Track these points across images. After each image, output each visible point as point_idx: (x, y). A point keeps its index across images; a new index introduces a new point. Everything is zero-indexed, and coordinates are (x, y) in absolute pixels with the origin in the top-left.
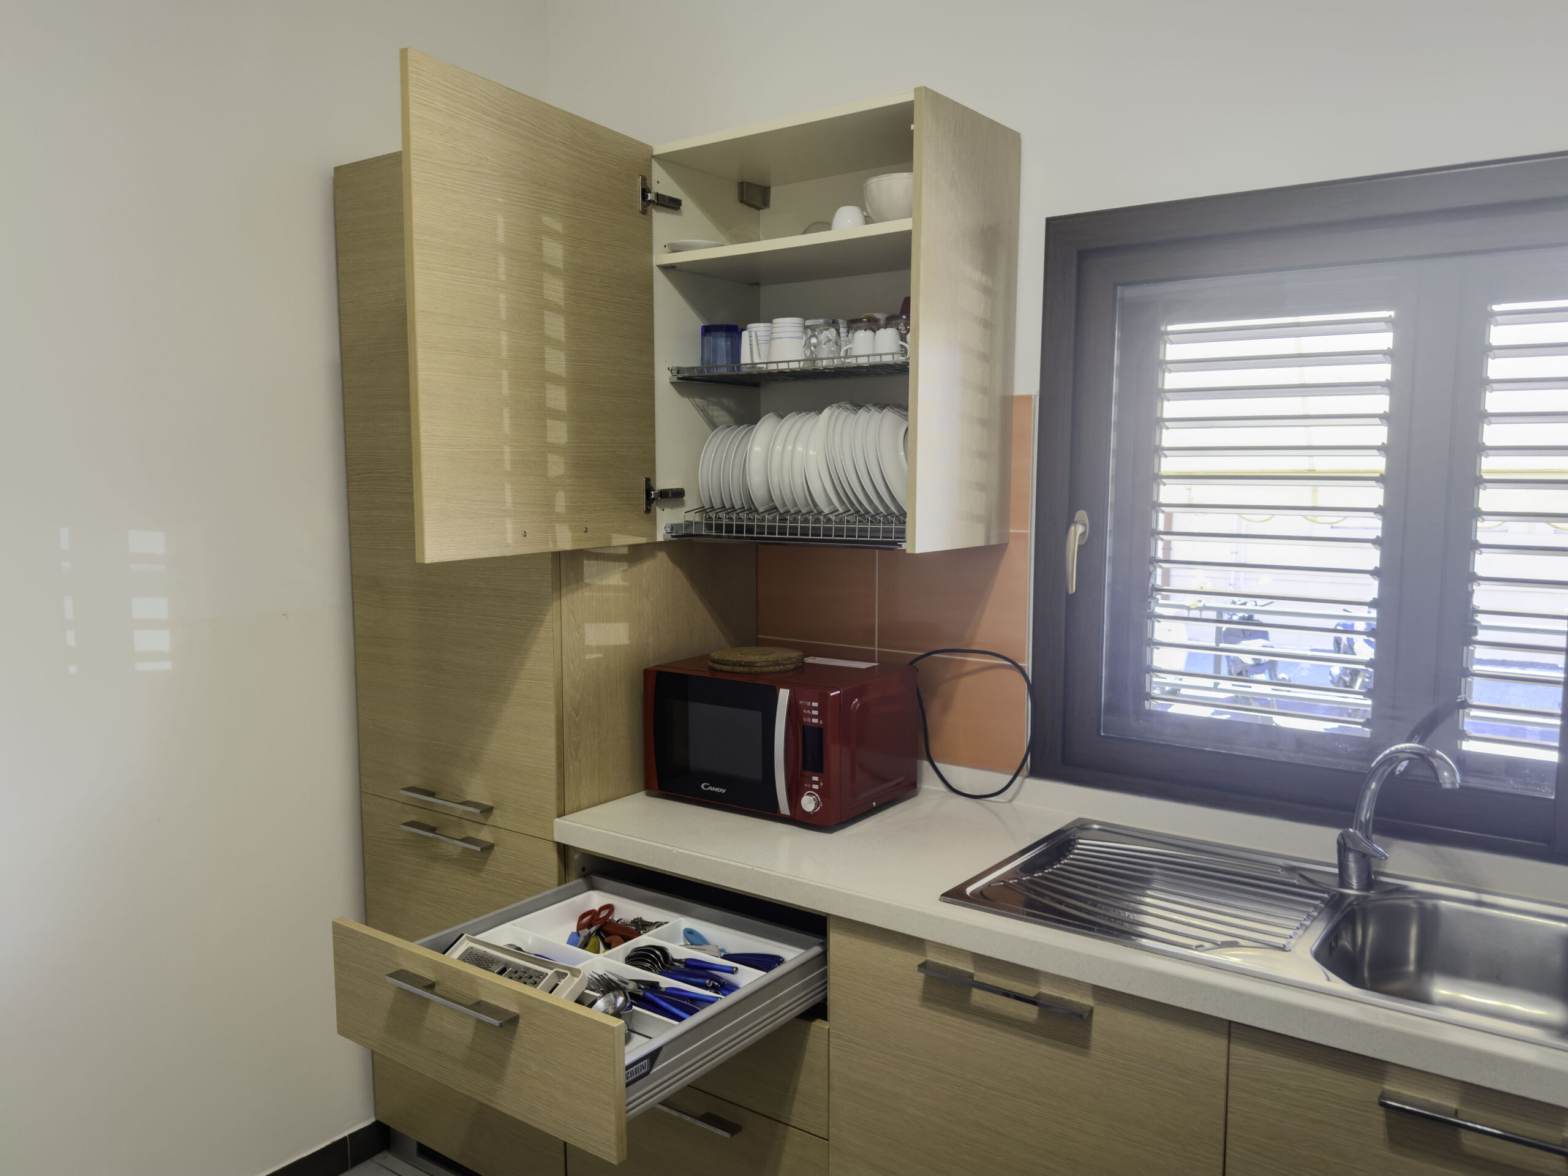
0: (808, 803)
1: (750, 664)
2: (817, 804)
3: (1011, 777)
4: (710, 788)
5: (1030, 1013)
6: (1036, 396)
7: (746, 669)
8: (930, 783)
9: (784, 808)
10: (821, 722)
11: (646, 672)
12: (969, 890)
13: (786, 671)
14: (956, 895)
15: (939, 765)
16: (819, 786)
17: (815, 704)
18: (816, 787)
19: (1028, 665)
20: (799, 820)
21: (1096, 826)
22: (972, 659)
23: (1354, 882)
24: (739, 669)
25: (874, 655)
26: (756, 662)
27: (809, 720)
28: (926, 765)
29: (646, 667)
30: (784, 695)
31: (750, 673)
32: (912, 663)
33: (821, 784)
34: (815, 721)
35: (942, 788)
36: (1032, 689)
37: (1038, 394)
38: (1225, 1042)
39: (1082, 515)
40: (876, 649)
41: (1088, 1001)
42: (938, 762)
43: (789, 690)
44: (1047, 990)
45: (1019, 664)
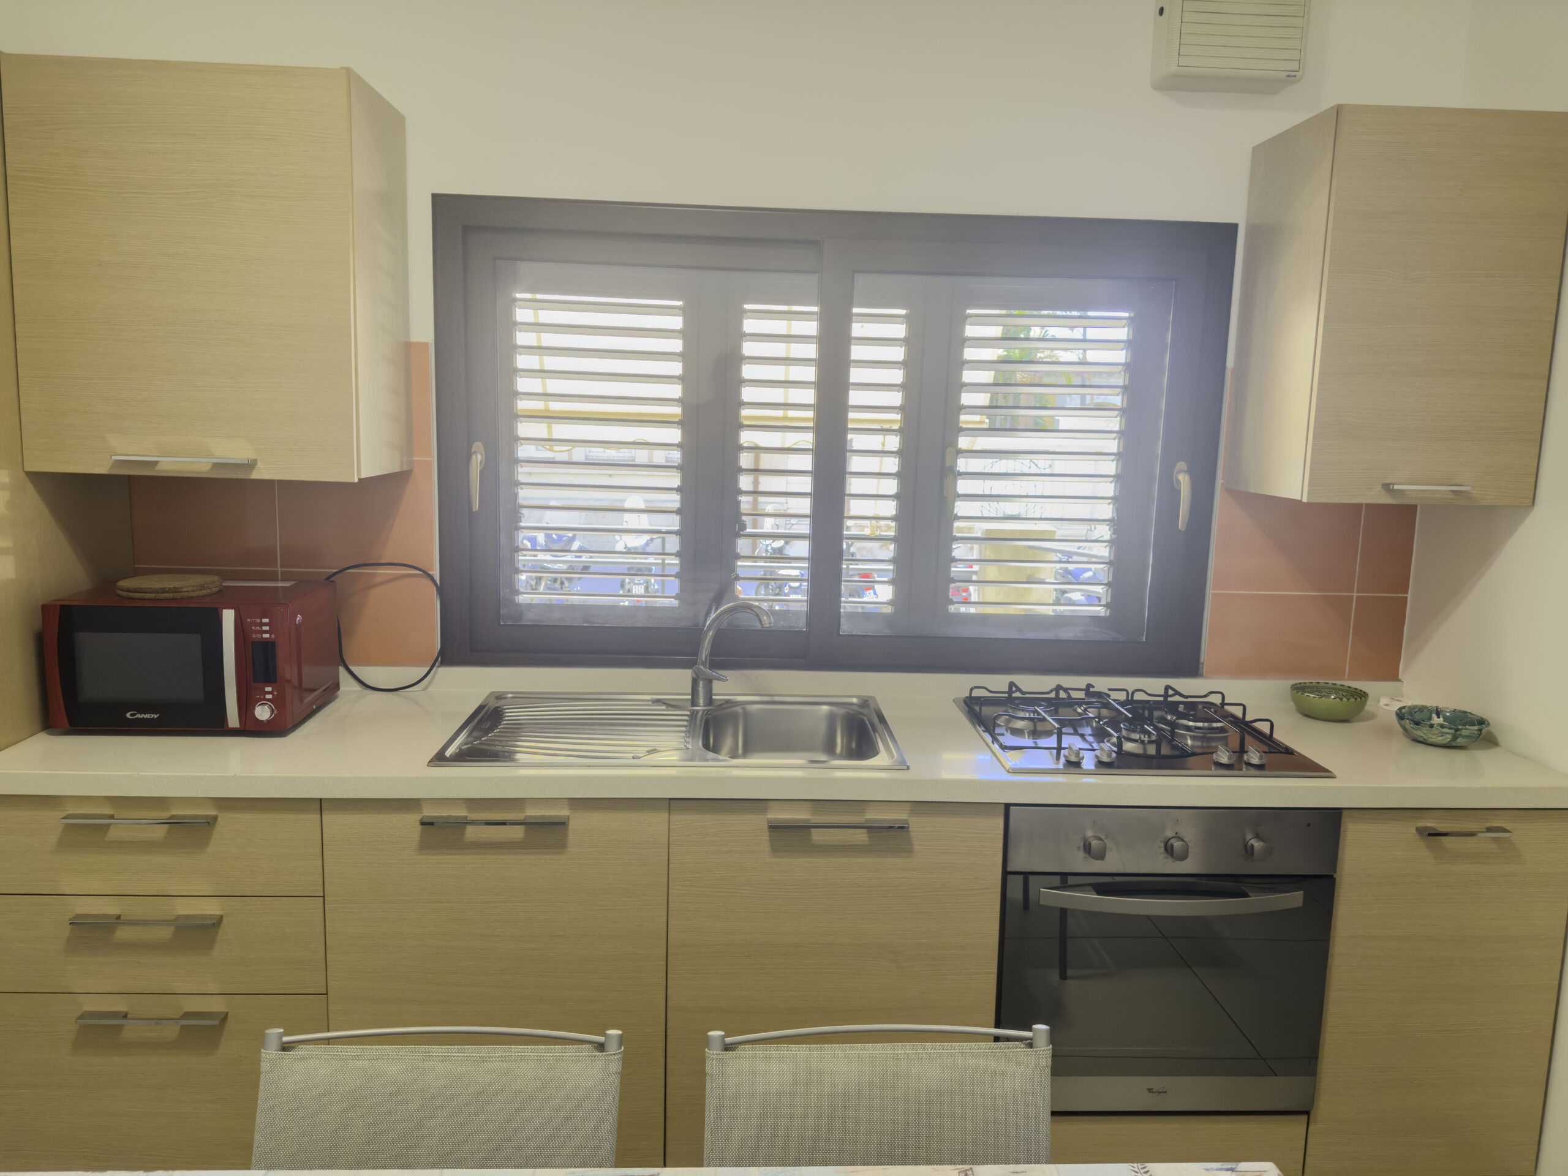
0: (263, 713)
1: (175, 590)
2: (272, 711)
3: (428, 669)
4: (139, 716)
5: (518, 833)
6: (431, 344)
7: (171, 595)
9: (235, 722)
10: (273, 636)
11: (45, 608)
12: (448, 753)
13: (212, 594)
14: (440, 758)
15: (353, 669)
16: (273, 695)
17: (266, 620)
18: (269, 696)
19: (436, 573)
20: (251, 729)
21: (510, 695)
22: (381, 571)
23: (701, 701)
24: (147, 596)
25: (278, 573)
26: (182, 588)
27: (259, 636)
28: (342, 670)
29: (42, 602)
30: (228, 617)
31: (174, 599)
32: (328, 579)
33: (275, 693)
34: (266, 636)
36: (440, 591)
37: (433, 342)
39: (477, 446)
40: (279, 569)
41: (563, 812)
44: (532, 812)
45: (430, 573)
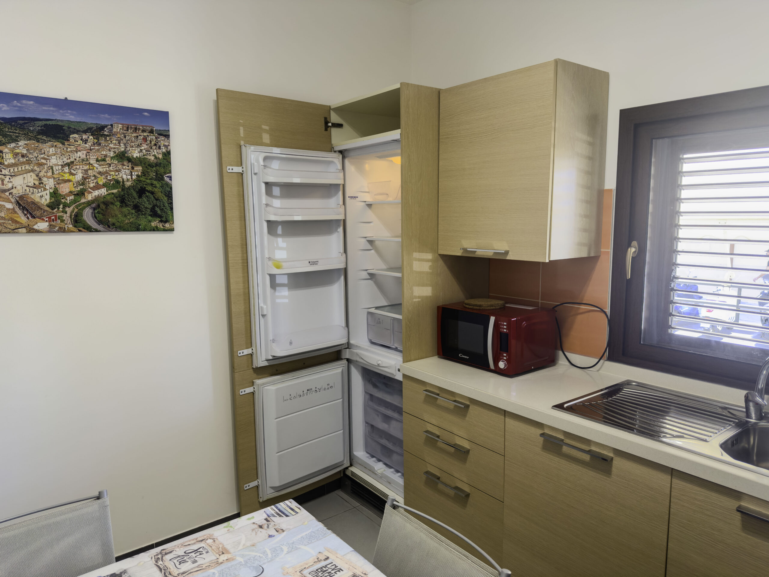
0: (502, 365)
1: (480, 306)
2: (505, 365)
3: (597, 360)
4: (463, 356)
5: (585, 457)
6: (614, 189)
7: (478, 308)
8: (562, 361)
9: (492, 366)
10: (508, 331)
11: (438, 307)
12: (565, 405)
13: (496, 309)
14: (560, 407)
15: (566, 353)
16: (507, 358)
17: (505, 324)
18: (505, 358)
19: (608, 311)
20: (498, 371)
22: (583, 307)
23: (753, 415)
24: (475, 307)
25: (539, 304)
26: (483, 305)
27: (502, 330)
29: (438, 305)
30: (492, 319)
31: (479, 309)
32: (553, 308)
34: (505, 330)
35: (567, 363)
36: (610, 321)
37: (615, 188)
38: (670, 477)
39: (635, 243)
40: (540, 301)
42: (567, 352)
43: (494, 317)
44: (593, 448)
45: (604, 310)
